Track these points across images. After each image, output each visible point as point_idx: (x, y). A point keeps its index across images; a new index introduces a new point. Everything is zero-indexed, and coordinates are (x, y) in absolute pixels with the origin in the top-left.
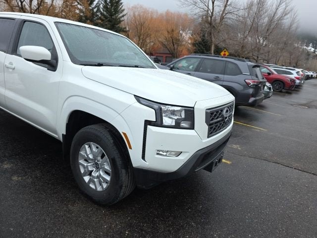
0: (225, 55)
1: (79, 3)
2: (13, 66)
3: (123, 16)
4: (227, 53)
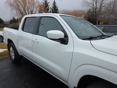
0: (101, 24)
2: (38, 41)
4: (102, 23)
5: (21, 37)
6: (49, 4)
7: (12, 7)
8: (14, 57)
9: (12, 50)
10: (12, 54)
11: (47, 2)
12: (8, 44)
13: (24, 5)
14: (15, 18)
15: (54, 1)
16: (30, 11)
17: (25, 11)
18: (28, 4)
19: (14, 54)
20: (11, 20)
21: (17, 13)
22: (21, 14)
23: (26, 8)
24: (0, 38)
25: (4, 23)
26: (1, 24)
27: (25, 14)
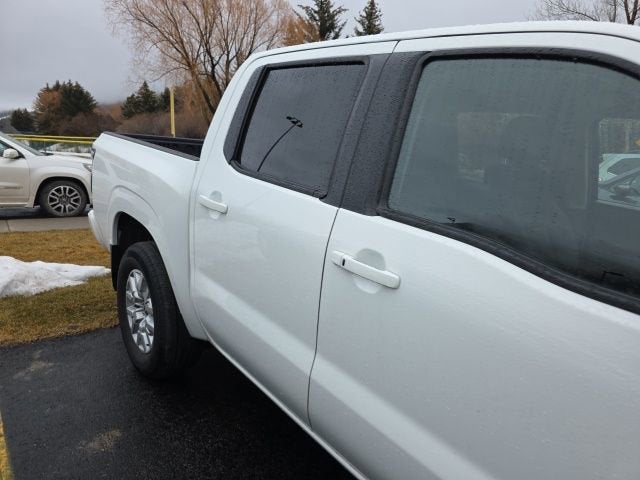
2: (392, 276)
5: (215, 216)
6: (340, 19)
7: (140, 29)
8: (149, 339)
9: (141, 291)
10: (139, 316)
11: (329, 6)
12: (113, 247)
13: (206, 17)
14: (151, 88)
15: (372, 4)
16: (233, 53)
17: (208, 52)
18: (225, 14)
19: (150, 321)
20: (131, 100)
21: (164, 61)
22: (189, 65)
23: (216, 33)
24: (71, 191)
25: (95, 110)
26: (79, 118)
27: (209, 69)
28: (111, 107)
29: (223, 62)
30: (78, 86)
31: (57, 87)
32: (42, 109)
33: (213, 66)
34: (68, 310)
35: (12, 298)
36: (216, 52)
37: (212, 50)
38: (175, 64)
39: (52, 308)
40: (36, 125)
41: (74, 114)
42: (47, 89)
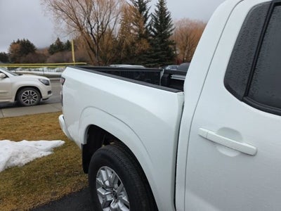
1: (134, 24)
3: (171, 31)
12: (84, 146)
14: (61, 40)
17: (89, 22)
18: (96, 5)
20: (52, 46)
21: (68, 27)
22: (80, 29)
24: (33, 93)
25: (36, 51)
26: (30, 55)
27: (89, 30)
28: (43, 50)
29: (96, 27)
30: (28, 41)
31: (18, 42)
32: (12, 52)
33: (92, 29)
34: (48, 177)
35: (11, 169)
36: (93, 22)
37: (91, 21)
38: (73, 29)
39: (38, 177)
40: (9, 59)
41: (27, 54)
42: (14, 43)
